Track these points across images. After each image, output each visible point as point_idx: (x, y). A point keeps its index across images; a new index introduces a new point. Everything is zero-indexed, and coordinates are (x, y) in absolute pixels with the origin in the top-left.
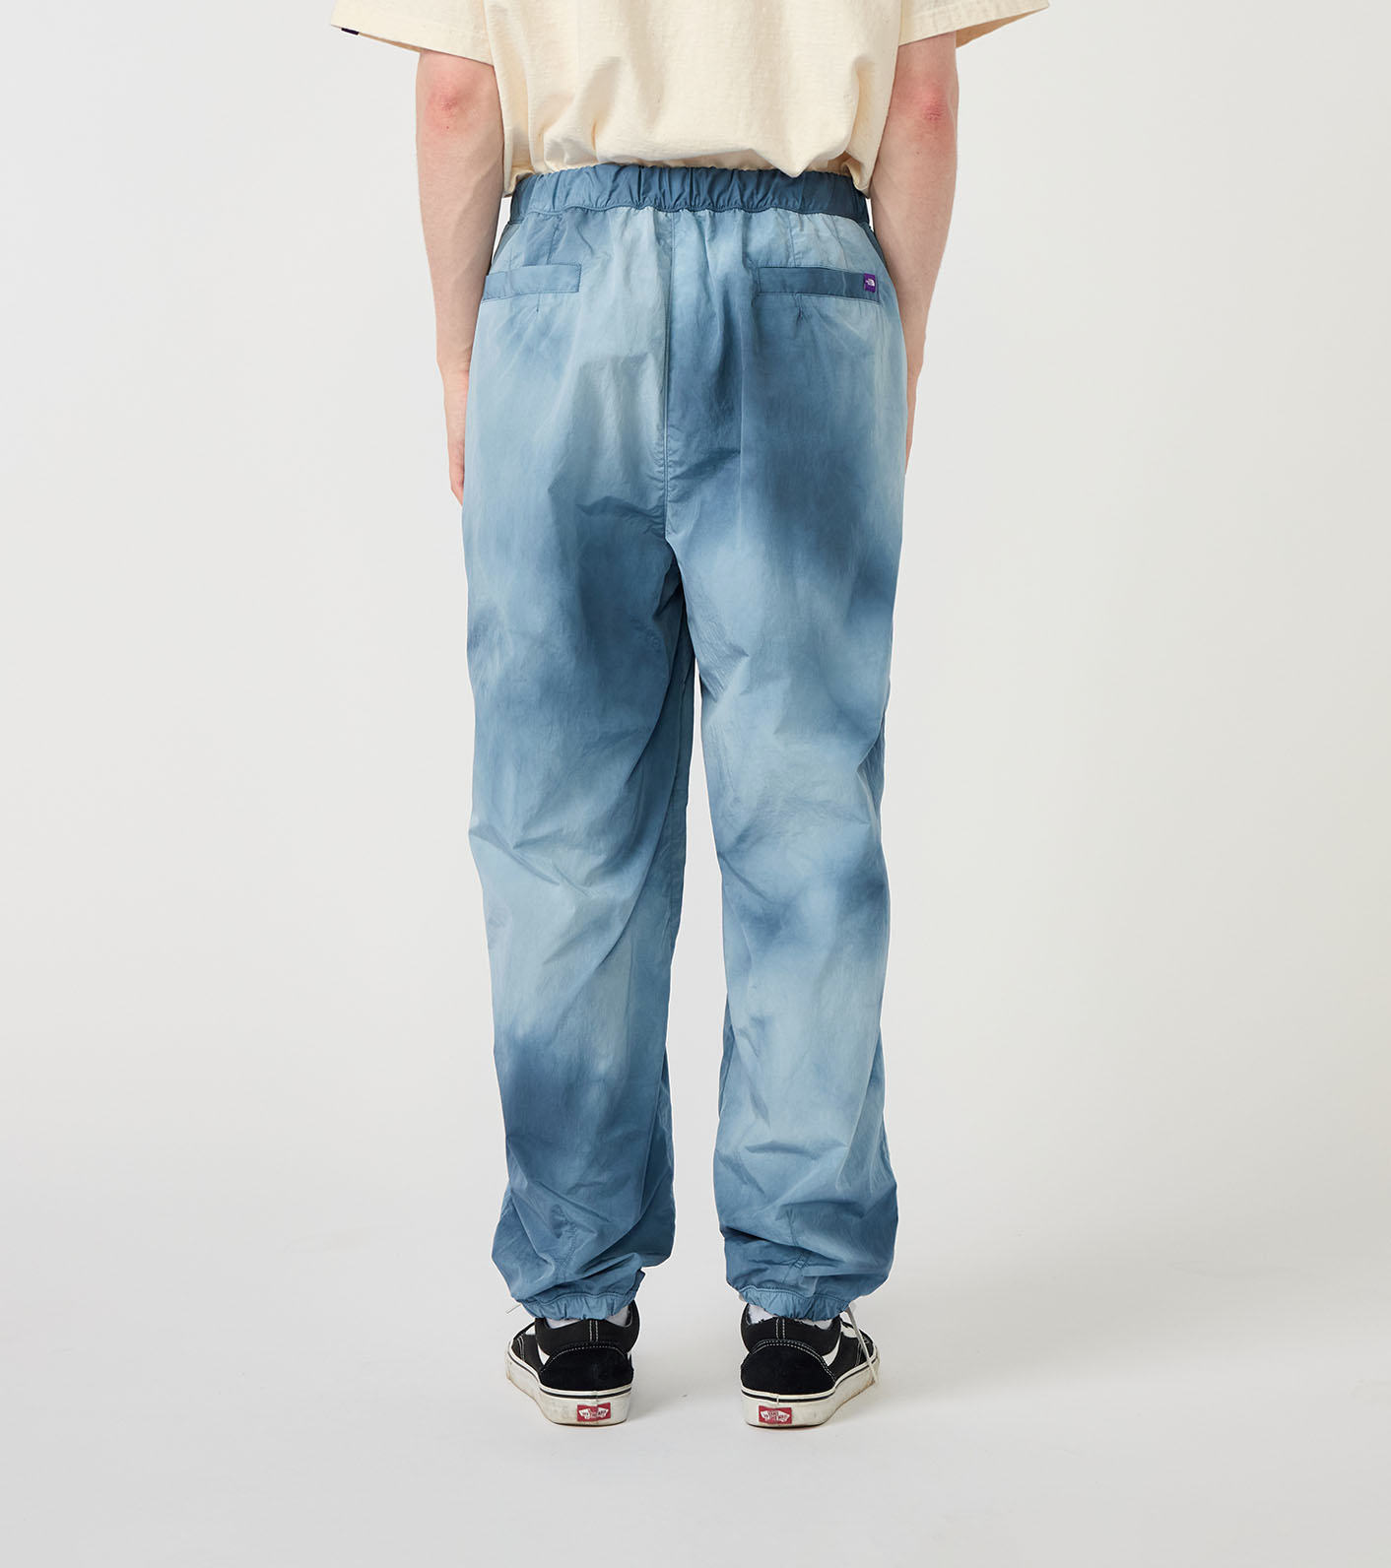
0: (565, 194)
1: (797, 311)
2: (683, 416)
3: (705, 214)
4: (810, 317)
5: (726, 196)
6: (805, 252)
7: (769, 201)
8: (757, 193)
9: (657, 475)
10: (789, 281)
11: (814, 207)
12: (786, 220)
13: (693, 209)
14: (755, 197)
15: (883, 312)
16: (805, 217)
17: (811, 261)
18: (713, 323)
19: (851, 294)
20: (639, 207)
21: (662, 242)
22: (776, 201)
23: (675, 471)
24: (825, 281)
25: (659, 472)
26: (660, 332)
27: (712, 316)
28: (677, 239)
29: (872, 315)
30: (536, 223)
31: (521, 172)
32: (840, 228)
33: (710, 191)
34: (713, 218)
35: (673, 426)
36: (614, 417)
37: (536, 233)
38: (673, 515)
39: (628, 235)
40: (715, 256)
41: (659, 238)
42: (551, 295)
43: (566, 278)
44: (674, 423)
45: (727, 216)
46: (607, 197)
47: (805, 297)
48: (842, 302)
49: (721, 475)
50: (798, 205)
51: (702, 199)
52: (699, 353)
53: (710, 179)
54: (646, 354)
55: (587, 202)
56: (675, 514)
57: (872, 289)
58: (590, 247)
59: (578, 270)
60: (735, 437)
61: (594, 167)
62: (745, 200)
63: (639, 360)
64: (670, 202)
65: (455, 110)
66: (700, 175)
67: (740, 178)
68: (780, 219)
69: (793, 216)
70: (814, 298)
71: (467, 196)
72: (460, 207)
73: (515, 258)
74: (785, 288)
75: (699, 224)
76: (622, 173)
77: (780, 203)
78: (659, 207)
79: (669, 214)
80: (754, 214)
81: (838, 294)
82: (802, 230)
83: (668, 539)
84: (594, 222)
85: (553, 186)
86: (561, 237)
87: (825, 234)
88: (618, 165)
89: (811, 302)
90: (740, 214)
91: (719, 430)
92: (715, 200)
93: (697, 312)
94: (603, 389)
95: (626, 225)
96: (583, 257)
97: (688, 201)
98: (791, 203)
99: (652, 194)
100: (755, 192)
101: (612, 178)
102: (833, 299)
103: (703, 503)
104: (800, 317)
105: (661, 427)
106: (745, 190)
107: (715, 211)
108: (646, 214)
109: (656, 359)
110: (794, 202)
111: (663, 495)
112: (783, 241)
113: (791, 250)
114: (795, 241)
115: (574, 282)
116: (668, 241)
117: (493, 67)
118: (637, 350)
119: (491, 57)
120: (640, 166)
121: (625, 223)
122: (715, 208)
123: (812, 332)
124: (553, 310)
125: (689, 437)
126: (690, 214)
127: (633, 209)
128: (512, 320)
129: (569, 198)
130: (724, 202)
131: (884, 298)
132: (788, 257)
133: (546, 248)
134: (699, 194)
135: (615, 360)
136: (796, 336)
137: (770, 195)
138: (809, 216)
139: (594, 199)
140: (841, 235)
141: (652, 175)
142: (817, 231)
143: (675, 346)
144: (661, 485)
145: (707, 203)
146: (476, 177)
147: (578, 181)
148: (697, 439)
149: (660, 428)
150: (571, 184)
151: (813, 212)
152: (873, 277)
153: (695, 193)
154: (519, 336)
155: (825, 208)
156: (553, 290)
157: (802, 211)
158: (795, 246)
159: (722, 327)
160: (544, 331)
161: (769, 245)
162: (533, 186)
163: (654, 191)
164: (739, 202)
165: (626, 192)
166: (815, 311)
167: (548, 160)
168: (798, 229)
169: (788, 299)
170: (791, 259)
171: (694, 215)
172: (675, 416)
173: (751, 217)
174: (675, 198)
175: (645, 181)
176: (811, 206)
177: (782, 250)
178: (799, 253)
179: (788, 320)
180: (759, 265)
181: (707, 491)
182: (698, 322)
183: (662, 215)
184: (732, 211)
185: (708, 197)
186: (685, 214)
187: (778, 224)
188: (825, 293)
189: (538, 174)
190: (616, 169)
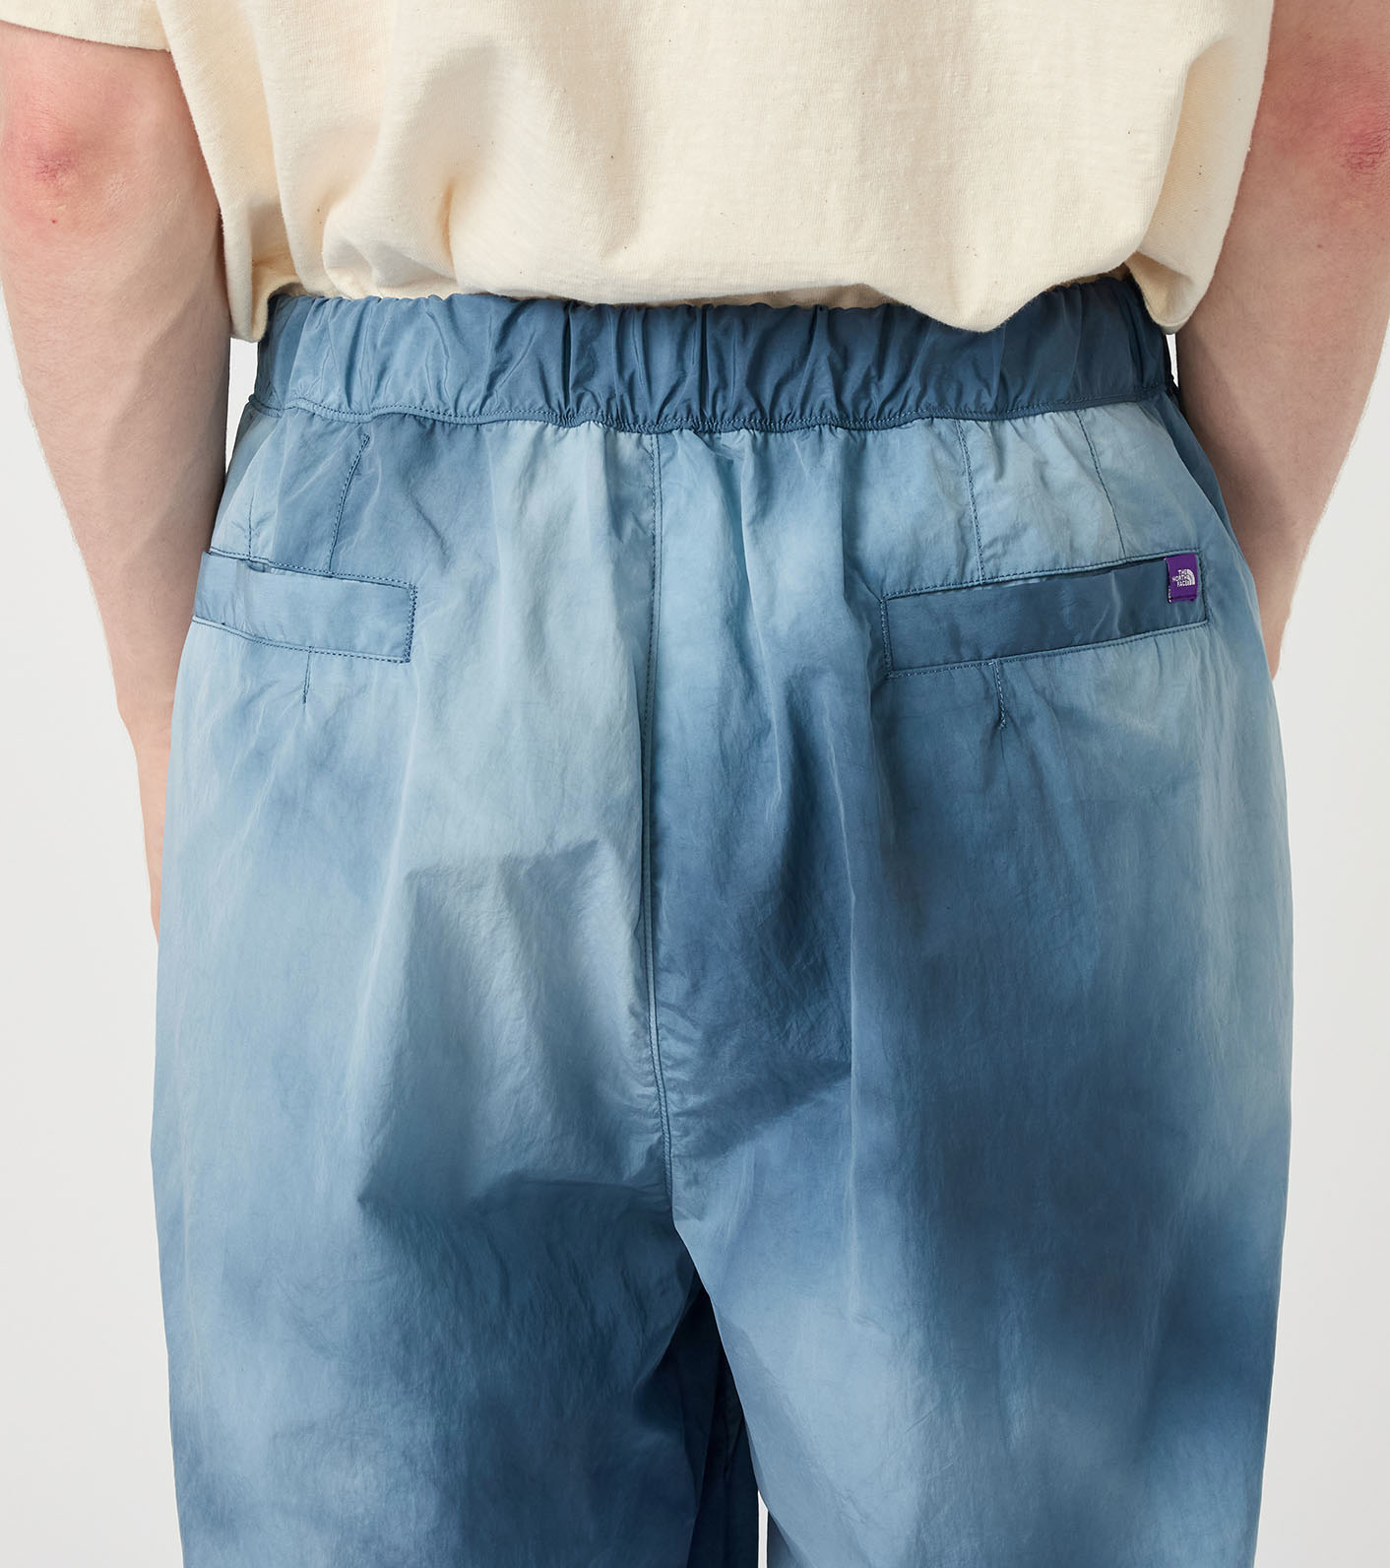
0: (374, 372)
1: (989, 715)
2: (695, 989)
3: (738, 442)
4: (1029, 718)
5: (797, 388)
6: (1014, 534)
7: (911, 402)
8: (880, 376)
9: (643, 1104)
10: (968, 627)
11: (1032, 397)
12: (958, 449)
13: (705, 428)
14: (873, 391)
15: (1219, 643)
16: (1008, 429)
17: (1027, 558)
18: (765, 753)
19: (1137, 623)
20: (566, 419)
21: (629, 526)
22: (931, 397)
23: (683, 1100)
24: (1067, 611)
25: (643, 1096)
26: (628, 784)
27: (761, 733)
28: (668, 513)
29: (1191, 667)
30: (304, 443)
31: (272, 284)
32: (1103, 443)
33: (753, 381)
34: (762, 454)
35: (669, 1006)
36: (518, 995)
37: (307, 469)
38: (688, 1184)
39: (541, 501)
40: (769, 569)
41: (619, 509)
42: (338, 660)
43: (374, 622)
44: (673, 1000)
45: (796, 446)
46: (482, 385)
47: (1011, 667)
48: (1110, 658)
49: (805, 1111)
50: (988, 401)
51: (732, 401)
52: (727, 836)
53: (752, 343)
54: (593, 844)
55: (432, 400)
56: (694, 1181)
57: (1189, 594)
58: (437, 534)
59: (408, 601)
60: (832, 1035)
61: (450, 300)
62: (847, 398)
63: (580, 856)
64: (647, 408)
65: (67, 181)
66: (726, 331)
67: (833, 338)
68: (942, 456)
69: (977, 435)
70: (1035, 665)
71: (127, 384)
72: (110, 409)
73: (261, 522)
74: (957, 647)
75: (725, 471)
76: (521, 319)
77: (942, 401)
78: (617, 421)
79: (646, 438)
80: (870, 436)
81: (1101, 638)
82: (1000, 473)
83: (686, 1229)
84: (450, 455)
85: (345, 341)
86: (365, 497)
87: (1064, 469)
88: (513, 300)
89: (1025, 678)
90: (834, 442)
91: (792, 1023)
92: (767, 404)
93: (722, 724)
94: (484, 932)
95: (532, 478)
96: (420, 566)
97: (695, 407)
98: (969, 399)
99: (598, 385)
100: (874, 373)
101: (495, 338)
102: (1088, 655)
103: (759, 1170)
104: (1002, 723)
105: (640, 1015)
106: (846, 368)
107: (766, 431)
108: (581, 445)
109: (621, 852)
110: (979, 396)
111: (661, 1141)
112: (951, 517)
113: (971, 536)
114: (981, 511)
115: (398, 632)
116: (645, 517)
117: (166, 55)
118: (567, 836)
119: (165, 39)
120: (569, 306)
121: (530, 473)
122: (766, 422)
123: (1033, 759)
124: (343, 703)
125: (713, 1038)
126: (699, 445)
127: (551, 428)
128: (244, 709)
129: (387, 381)
130: (791, 406)
131: (1221, 603)
132: (964, 559)
133: (325, 525)
134: (723, 384)
135: (510, 868)
136: (989, 779)
137: (913, 383)
138: (1019, 422)
139: (449, 395)
140: (1107, 460)
141: (601, 325)
142: (1041, 466)
143: (667, 809)
144: (651, 1122)
145: (746, 411)
146: (144, 336)
147: (407, 338)
148: (736, 1040)
149: (638, 1009)
150: (391, 340)
151: (1031, 409)
152: (1187, 560)
153: (713, 382)
154: (261, 757)
155: (1061, 395)
156: (345, 649)
157: (1003, 411)
158: (983, 522)
159: (789, 777)
160: (323, 757)
161: (915, 533)
162: (300, 326)
163: (606, 374)
164: (832, 407)
165: (530, 384)
166: (1037, 705)
167: (333, 268)
168: (990, 474)
169: (966, 680)
170: (973, 563)
171: (711, 445)
172: (674, 986)
173: (865, 441)
174: (661, 393)
175: (582, 346)
176: (1024, 398)
177: (949, 547)
178: (991, 544)
179: (965, 742)
180: (888, 589)
181: (772, 1142)
182: (724, 757)
183: (626, 442)
184: (813, 434)
185: (746, 393)
186: (687, 447)
187: (937, 467)
188: (1066, 641)
189: (312, 297)
190: (506, 311)
